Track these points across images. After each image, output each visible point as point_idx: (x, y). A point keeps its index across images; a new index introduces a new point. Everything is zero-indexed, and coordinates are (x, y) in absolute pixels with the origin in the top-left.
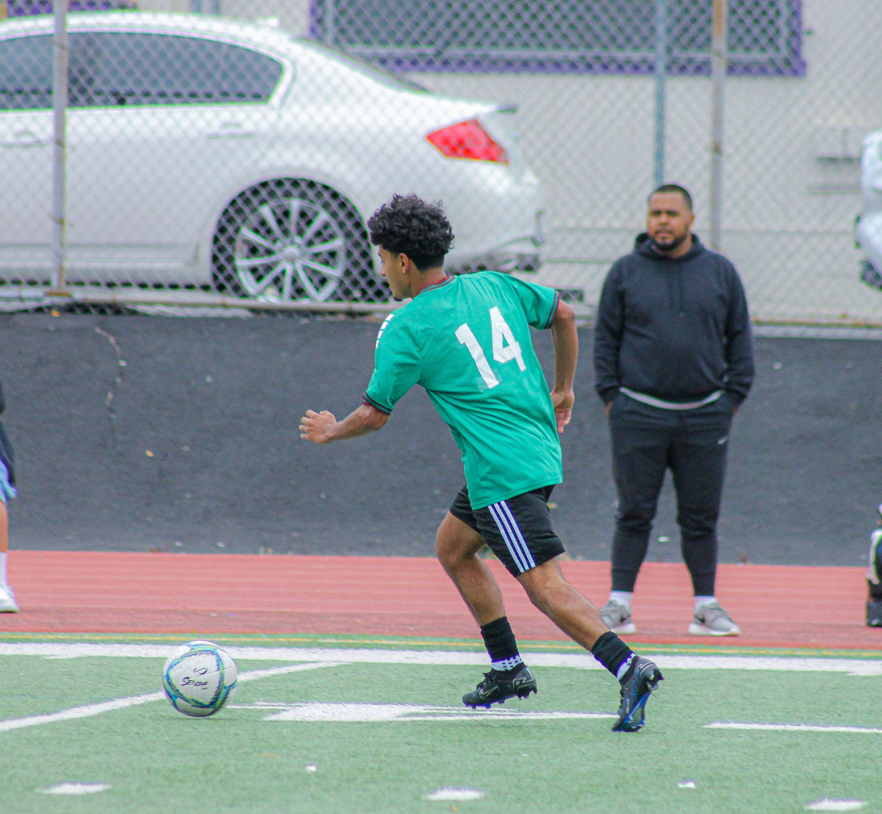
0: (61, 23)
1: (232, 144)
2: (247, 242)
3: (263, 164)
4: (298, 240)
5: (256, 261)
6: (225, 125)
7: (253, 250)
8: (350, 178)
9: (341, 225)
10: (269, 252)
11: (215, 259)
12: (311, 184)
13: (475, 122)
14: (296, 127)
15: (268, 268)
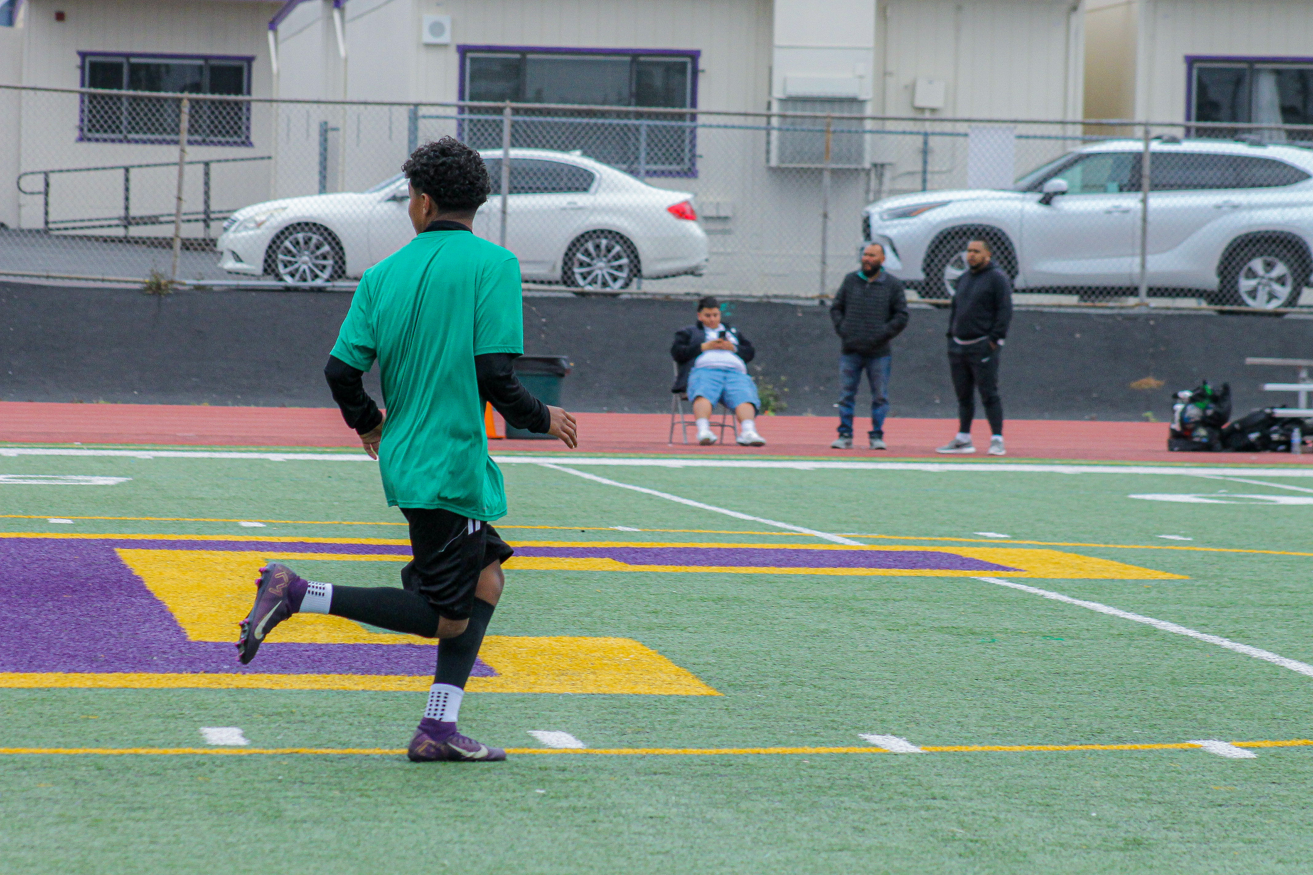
0: (506, 153)
1: (572, 212)
2: (579, 260)
3: (587, 222)
4: (604, 259)
5: (584, 270)
6: (569, 203)
7: (581, 264)
8: (629, 228)
9: (625, 251)
10: (589, 265)
11: (563, 268)
12: (610, 232)
13: (686, 202)
14: (603, 204)
15: (589, 273)
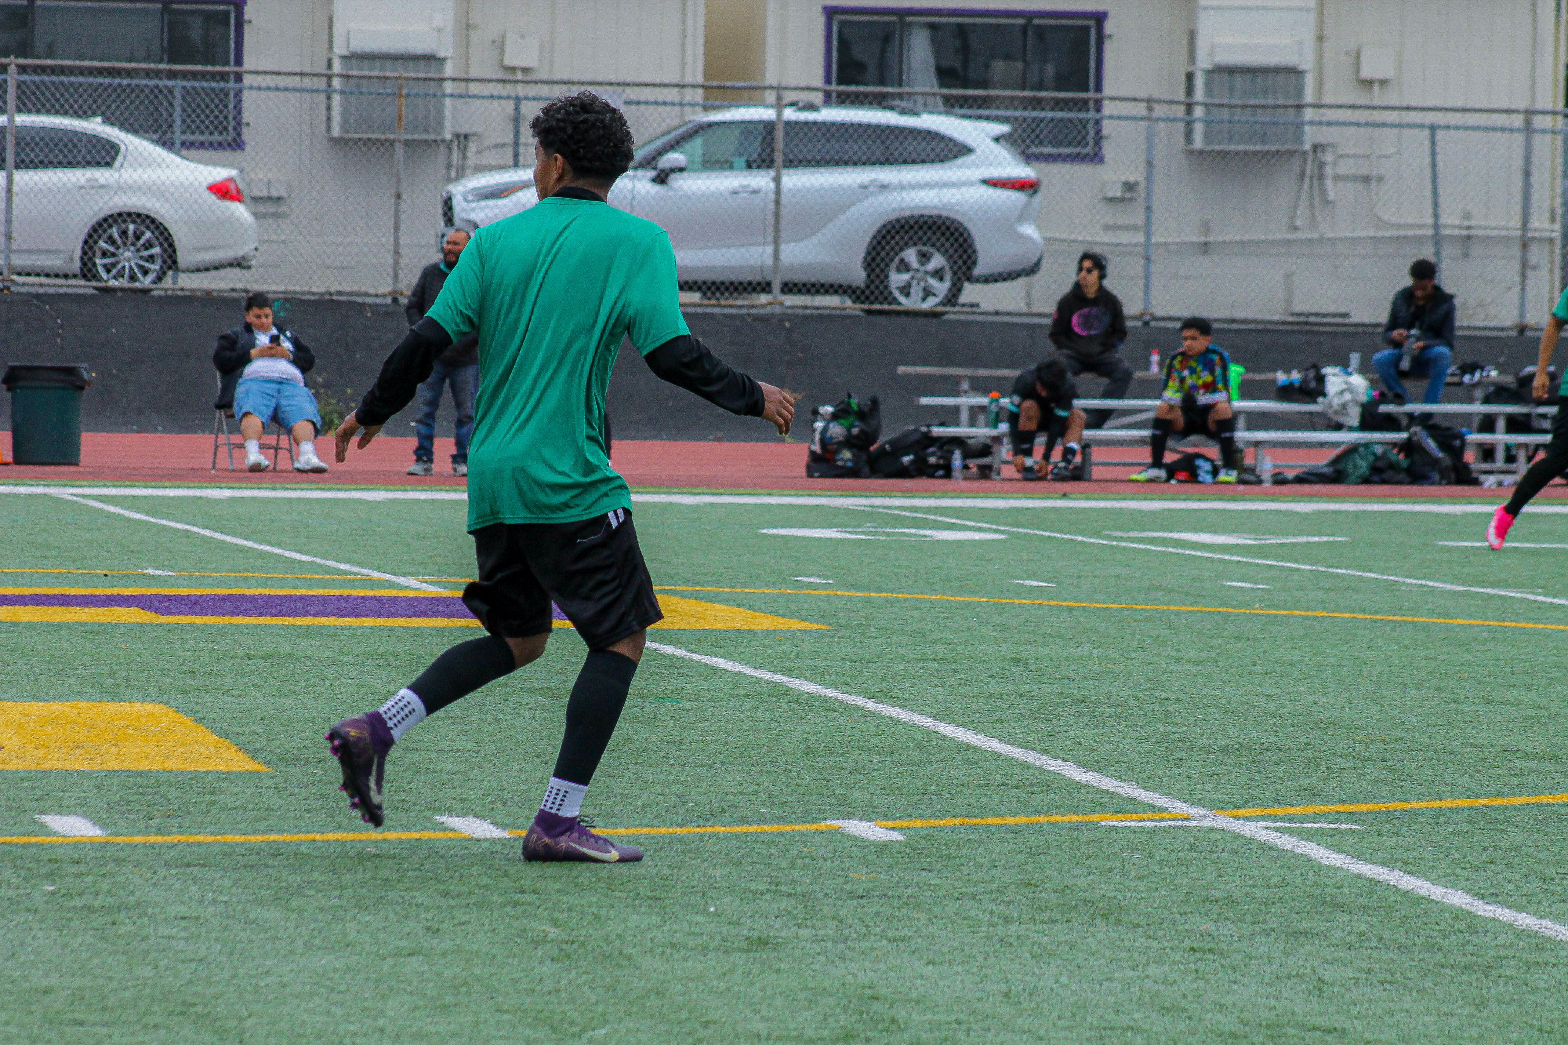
0: (11, 120)
1: (92, 191)
2: (101, 248)
3: (111, 204)
4: (132, 248)
5: (107, 261)
6: (88, 180)
7: (104, 254)
8: (162, 211)
9: (157, 239)
10: (113, 255)
11: (82, 259)
12: (139, 215)
13: (231, 180)
14: (131, 181)
15: (114, 265)
